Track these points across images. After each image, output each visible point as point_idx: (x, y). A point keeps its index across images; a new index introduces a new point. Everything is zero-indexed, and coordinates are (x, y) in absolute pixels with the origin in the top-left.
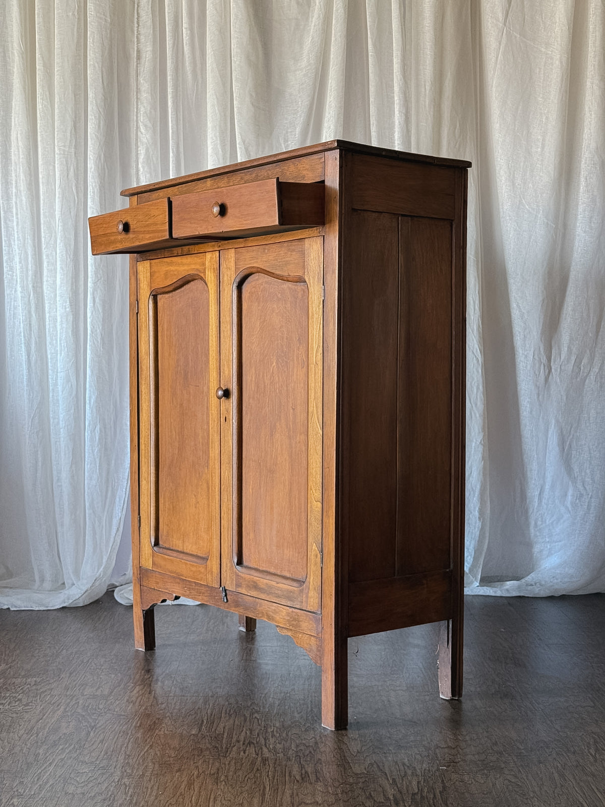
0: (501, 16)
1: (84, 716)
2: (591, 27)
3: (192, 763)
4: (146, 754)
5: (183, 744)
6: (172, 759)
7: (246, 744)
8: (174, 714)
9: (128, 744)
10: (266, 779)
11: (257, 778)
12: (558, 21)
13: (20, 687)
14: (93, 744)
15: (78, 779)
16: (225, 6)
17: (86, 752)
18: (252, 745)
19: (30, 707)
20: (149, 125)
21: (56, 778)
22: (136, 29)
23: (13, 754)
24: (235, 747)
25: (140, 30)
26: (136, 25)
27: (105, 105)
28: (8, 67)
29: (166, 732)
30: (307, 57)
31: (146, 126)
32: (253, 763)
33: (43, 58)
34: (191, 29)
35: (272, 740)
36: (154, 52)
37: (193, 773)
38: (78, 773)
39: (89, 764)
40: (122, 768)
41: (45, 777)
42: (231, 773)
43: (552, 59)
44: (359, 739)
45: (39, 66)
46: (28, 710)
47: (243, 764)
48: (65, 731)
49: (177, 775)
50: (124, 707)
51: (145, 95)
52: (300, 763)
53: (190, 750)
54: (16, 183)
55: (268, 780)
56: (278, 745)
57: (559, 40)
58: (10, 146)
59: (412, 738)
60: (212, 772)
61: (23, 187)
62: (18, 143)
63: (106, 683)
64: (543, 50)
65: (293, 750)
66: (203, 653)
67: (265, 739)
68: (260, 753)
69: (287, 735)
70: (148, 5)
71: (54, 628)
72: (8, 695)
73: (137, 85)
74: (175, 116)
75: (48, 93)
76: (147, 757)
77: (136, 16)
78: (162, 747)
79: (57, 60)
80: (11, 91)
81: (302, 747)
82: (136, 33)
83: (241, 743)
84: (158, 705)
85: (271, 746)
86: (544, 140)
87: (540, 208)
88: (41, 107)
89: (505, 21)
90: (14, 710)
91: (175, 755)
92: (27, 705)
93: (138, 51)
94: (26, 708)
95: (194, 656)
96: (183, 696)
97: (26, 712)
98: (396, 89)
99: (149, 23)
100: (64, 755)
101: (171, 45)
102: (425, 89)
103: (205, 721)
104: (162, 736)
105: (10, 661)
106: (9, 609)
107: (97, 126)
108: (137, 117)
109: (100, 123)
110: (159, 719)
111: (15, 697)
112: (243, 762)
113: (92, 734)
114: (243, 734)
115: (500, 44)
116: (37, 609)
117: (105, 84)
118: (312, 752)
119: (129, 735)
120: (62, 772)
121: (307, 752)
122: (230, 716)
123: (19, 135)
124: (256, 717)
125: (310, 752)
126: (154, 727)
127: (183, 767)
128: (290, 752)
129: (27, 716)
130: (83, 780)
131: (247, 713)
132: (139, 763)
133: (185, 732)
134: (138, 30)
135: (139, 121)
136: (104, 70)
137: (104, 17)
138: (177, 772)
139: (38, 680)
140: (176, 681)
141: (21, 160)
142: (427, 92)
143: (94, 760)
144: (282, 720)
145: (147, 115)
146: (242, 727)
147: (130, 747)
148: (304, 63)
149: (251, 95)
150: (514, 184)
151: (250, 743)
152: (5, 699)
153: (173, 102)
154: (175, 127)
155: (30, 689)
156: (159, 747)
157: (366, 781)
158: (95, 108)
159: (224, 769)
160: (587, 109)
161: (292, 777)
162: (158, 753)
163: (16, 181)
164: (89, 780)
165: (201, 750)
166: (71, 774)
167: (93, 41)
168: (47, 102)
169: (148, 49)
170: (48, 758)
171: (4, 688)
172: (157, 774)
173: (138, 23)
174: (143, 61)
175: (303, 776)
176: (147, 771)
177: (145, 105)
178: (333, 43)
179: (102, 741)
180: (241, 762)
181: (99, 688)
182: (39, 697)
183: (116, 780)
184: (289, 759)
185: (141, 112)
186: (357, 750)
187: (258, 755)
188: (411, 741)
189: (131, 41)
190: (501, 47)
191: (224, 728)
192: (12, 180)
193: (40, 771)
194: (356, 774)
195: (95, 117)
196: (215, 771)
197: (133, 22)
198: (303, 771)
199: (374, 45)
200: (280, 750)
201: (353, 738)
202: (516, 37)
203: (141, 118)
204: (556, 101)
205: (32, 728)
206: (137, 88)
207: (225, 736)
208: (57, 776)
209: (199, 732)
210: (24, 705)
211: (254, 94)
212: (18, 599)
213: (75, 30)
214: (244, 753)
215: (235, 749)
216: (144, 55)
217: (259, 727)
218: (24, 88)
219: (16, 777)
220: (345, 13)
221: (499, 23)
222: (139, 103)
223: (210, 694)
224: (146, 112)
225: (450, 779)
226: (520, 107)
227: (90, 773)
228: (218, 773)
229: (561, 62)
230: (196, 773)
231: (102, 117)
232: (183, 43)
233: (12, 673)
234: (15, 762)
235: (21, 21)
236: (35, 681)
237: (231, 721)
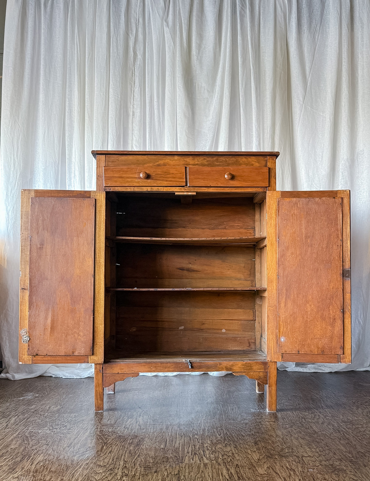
0: (301, 99)
1: (100, 436)
2: (343, 104)
3: (163, 467)
4: (136, 461)
5: (157, 454)
6: (151, 464)
7: (193, 454)
8: (150, 436)
9: (125, 454)
10: (208, 478)
11: (203, 478)
12: (328, 101)
13: (66, 419)
14: (105, 454)
15: (96, 478)
16: (174, 91)
17: (102, 459)
18: (197, 455)
19: (71, 430)
20: (138, 146)
21: (83, 477)
22: (132, 102)
23: (59, 459)
24: (187, 456)
25: (134, 102)
26: (132, 100)
27: (116, 135)
28: (72, 119)
29: (147, 447)
30: (212, 115)
31: (136, 146)
32: (199, 467)
33: (88, 114)
34: (158, 102)
35: (207, 452)
36: (141, 112)
37: (164, 473)
38: (96, 473)
39: (103, 467)
40: (122, 470)
41: (77, 476)
42: (187, 474)
43: (325, 118)
44: (257, 451)
45: (87, 118)
46: (70, 432)
47: (193, 468)
48: (90, 446)
49: (155, 475)
50: (122, 431)
51: (136, 132)
52: (226, 467)
53: (161, 458)
54: (74, 172)
55: (209, 479)
56: (211, 455)
57: (329, 109)
58: (72, 155)
59: (287, 451)
60: (176, 473)
61: (77, 173)
62: (75, 153)
63: (113, 417)
64: (321, 114)
65: (221, 459)
66: (163, 400)
67: (203, 451)
68: (202, 460)
69: (215, 449)
70: (139, 91)
71: (87, 386)
72: (59, 423)
73: (132, 127)
74: (150, 141)
75: (90, 131)
76: (137, 463)
77: (132, 96)
78: (145, 456)
79: (95, 114)
80: (73, 130)
81: (225, 457)
82: (132, 104)
83: (190, 453)
84: (141, 430)
85: (208, 456)
86: (322, 155)
87: (322, 186)
88: (87, 136)
89: (304, 101)
90: (62, 432)
91: (153, 462)
92: (69, 429)
93: (133, 112)
94: (69, 431)
95: (158, 402)
96: (155, 425)
97: (68, 433)
98: (254, 129)
99: (139, 99)
100: (89, 461)
101: (148, 109)
102: (267, 130)
103: (168, 440)
104: (144, 449)
105: (63, 404)
106: (62, 377)
107: (112, 145)
108: (132, 142)
109: (114, 143)
110: (142, 438)
111: (63, 424)
112: (193, 466)
113: (105, 447)
114: (190, 448)
115: (301, 111)
116: (76, 378)
117: (117, 126)
118: (232, 460)
119: (126, 448)
120: (87, 472)
121: (229, 460)
122: (182, 436)
123: (76, 150)
124: (196, 438)
125: (231, 460)
126: (140, 443)
127: (158, 470)
128: (219, 460)
129: (69, 436)
130: (99, 478)
131: (191, 435)
132: (132, 467)
133: (157, 447)
134: (133, 102)
135: (133, 144)
136: (117, 119)
137: (117, 95)
138: (155, 473)
139: (76, 415)
140: (150, 416)
141: (77, 161)
142: (268, 131)
143: (105, 464)
144: (211, 439)
145: (137, 141)
146: (189, 444)
147: (126, 456)
148: (210, 118)
149: (186, 132)
150: (308, 175)
151: (195, 454)
152: (58, 425)
153: (149, 135)
154: (150, 146)
155: (72, 420)
156: (143, 456)
157: (268, 479)
158: (112, 136)
159: (182, 471)
160: (342, 141)
161: (224, 477)
162: (143, 460)
163: (74, 171)
164: (103, 478)
165: (168, 458)
166: (92, 474)
167: (112, 106)
168: (90, 134)
169: (138, 111)
170: (79, 462)
171: (58, 419)
172: (143, 474)
173: (133, 99)
174: (135, 116)
175: (230, 476)
176: (137, 472)
177: (136, 136)
178: (223, 108)
179: (110, 452)
180: (192, 466)
181: (109, 420)
182: (76, 425)
183: (119, 478)
184: (219, 464)
185: (134, 140)
186: (258, 458)
187: (201, 461)
188: (287, 453)
189: (130, 107)
190: (302, 113)
191: (179, 444)
192: (72, 171)
193: (74, 472)
194: (261, 474)
195: (112, 141)
196: (177, 472)
197: (131, 99)
198: (229, 472)
199: (244, 110)
200: (213, 459)
201: (253, 451)
202: (308, 108)
203: (134, 142)
204: (328, 137)
205: (71, 444)
206: (132, 129)
207: (180, 449)
208: (84, 475)
209: (165, 447)
210: (68, 429)
211: (187, 131)
212: (67, 373)
213: (104, 101)
214: (193, 460)
215: (187, 457)
216: (136, 114)
217: (199, 444)
218: (79, 128)
219: (59, 475)
220: (229, 94)
221: (300, 102)
222: (133, 136)
223: (169, 424)
224: (136, 140)
225: (318, 478)
226: (311, 140)
227: (103, 473)
228: (179, 474)
229: (330, 119)
230: (166, 474)
231: (115, 141)
232: (154, 109)
233: (63, 411)
234: (60, 465)
235: (79, 98)
236: (75, 415)
237: (183, 440)
